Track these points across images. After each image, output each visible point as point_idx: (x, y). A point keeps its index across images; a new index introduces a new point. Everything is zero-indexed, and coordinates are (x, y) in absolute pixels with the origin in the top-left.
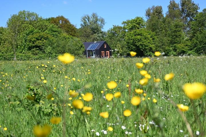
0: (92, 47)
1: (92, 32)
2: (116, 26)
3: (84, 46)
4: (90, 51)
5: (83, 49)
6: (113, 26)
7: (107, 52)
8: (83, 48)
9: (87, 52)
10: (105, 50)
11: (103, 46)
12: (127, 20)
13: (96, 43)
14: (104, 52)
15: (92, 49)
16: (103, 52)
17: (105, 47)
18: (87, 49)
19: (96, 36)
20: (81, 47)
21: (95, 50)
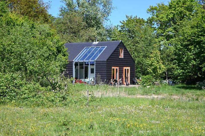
0: (86, 55)
1: (84, 23)
2: (133, 17)
3: (66, 49)
4: (81, 64)
5: (63, 59)
6: (127, 17)
7: (125, 68)
8: (64, 55)
9: (74, 67)
10: (121, 63)
11: (116, 52)
12: (159, 5)
13: (97, 45)
14: (118, 68)
15: (88, 59)
16: (115, 68)
17: (122, 56)
18: (75, 61)
19: (93, 32)
20: (59, 51)
21: (96, 61)
